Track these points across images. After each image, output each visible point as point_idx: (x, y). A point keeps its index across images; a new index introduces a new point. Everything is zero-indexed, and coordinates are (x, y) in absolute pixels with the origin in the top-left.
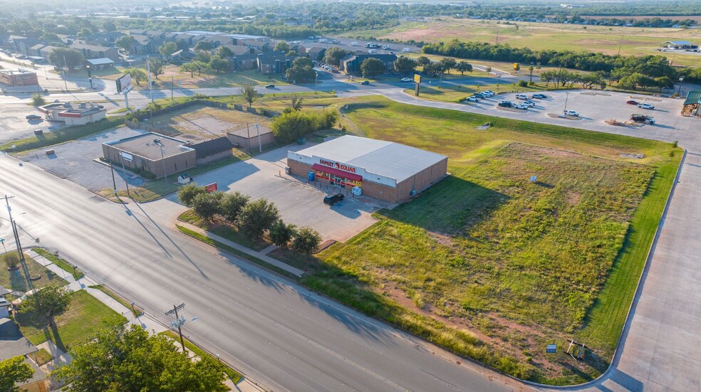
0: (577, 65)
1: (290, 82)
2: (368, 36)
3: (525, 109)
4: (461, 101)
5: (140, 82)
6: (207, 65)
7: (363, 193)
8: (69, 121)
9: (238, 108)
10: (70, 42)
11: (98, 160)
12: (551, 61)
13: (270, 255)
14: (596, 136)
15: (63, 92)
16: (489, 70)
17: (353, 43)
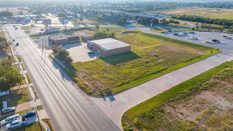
0: (223, 24)
1: (117, 25)
2: (157, 12)
3: (181, 36)
4: (162, 33)
5: (76, 23)
6: (96, 19)
7: (100, 53)
8: (49, 31)
9: (94, 30)
10: (67, 11)
11: (47, 40)
12: (214, 22)
13: (62, 63)
14: (196, 45)
15: (55, 24)
16: (186, 24)
17: (150, 14)
